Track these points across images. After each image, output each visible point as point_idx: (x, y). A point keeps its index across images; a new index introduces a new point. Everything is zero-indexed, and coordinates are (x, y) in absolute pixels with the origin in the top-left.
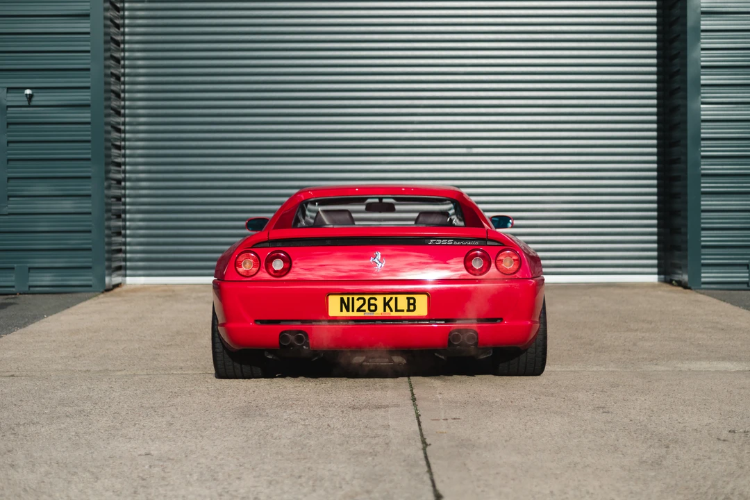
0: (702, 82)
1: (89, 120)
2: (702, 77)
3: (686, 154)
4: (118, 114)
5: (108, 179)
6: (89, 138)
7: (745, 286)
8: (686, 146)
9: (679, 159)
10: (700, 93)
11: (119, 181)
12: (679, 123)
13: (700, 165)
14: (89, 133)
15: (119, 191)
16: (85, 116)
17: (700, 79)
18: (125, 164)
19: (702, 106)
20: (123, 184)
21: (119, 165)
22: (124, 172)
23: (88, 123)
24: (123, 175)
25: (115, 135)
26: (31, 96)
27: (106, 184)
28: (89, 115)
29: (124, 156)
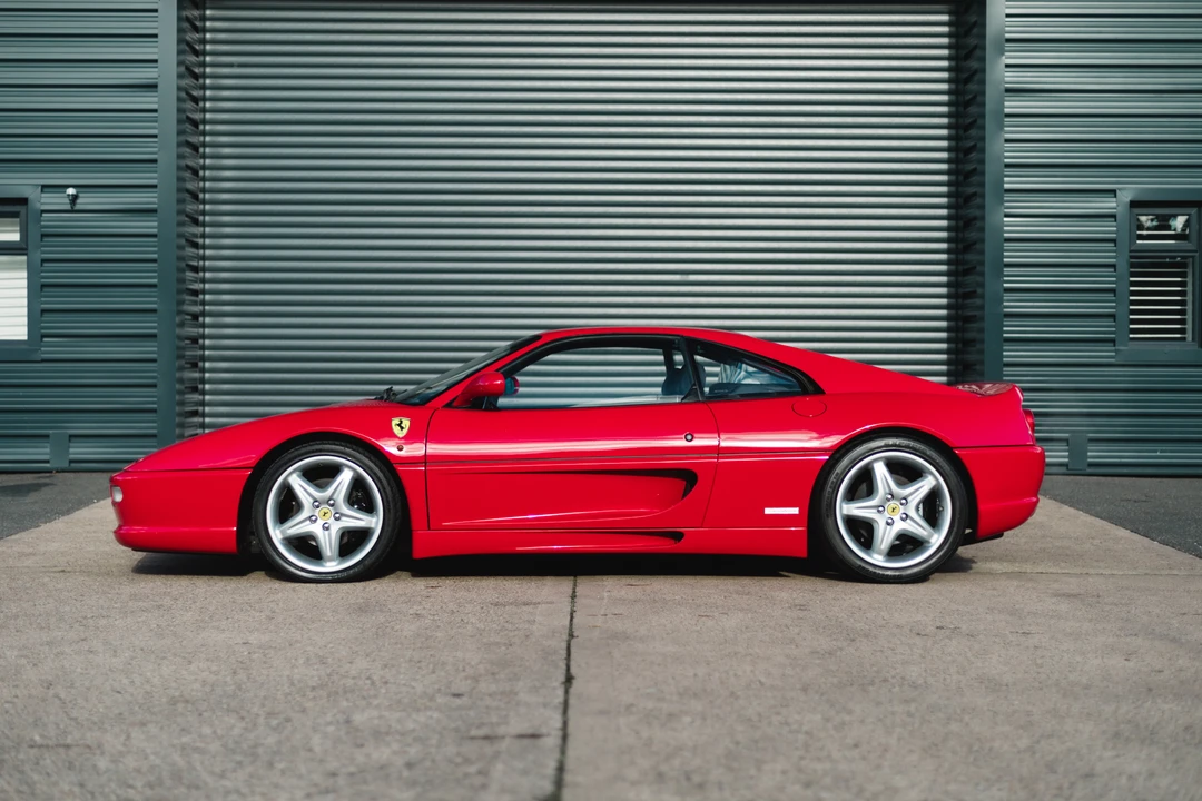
0: (1006, 186)
1: (155, 231)
2: (1006, 179)
3: (982, 285)
4: (196, 222)
5: (180, 313)
6: (155, 256)
7: (1063, 470)
8: (982, 274)
9: (975, 292)
10: (1003, 202)
11: (195, 317)
12: (975, 243)
13: (1002, 301)
14: (156, 249)
15: (196, 330)
16: (149, 225)
17: (1003, 182)
18: (204, 292)
19: (1006, 219)
20: (201, 319)
21: (195, 293)
22: (203, 303)
23: (154, 236)
24: (201, 308)
25: (190, 251)
26: (74, 198)
27: (177, 319)
28: (156, 224)
29: (203, 281)
